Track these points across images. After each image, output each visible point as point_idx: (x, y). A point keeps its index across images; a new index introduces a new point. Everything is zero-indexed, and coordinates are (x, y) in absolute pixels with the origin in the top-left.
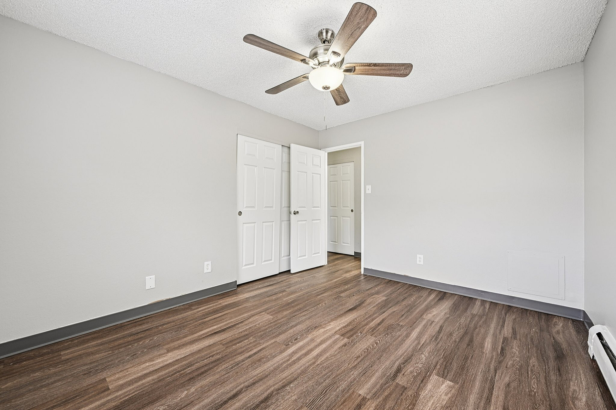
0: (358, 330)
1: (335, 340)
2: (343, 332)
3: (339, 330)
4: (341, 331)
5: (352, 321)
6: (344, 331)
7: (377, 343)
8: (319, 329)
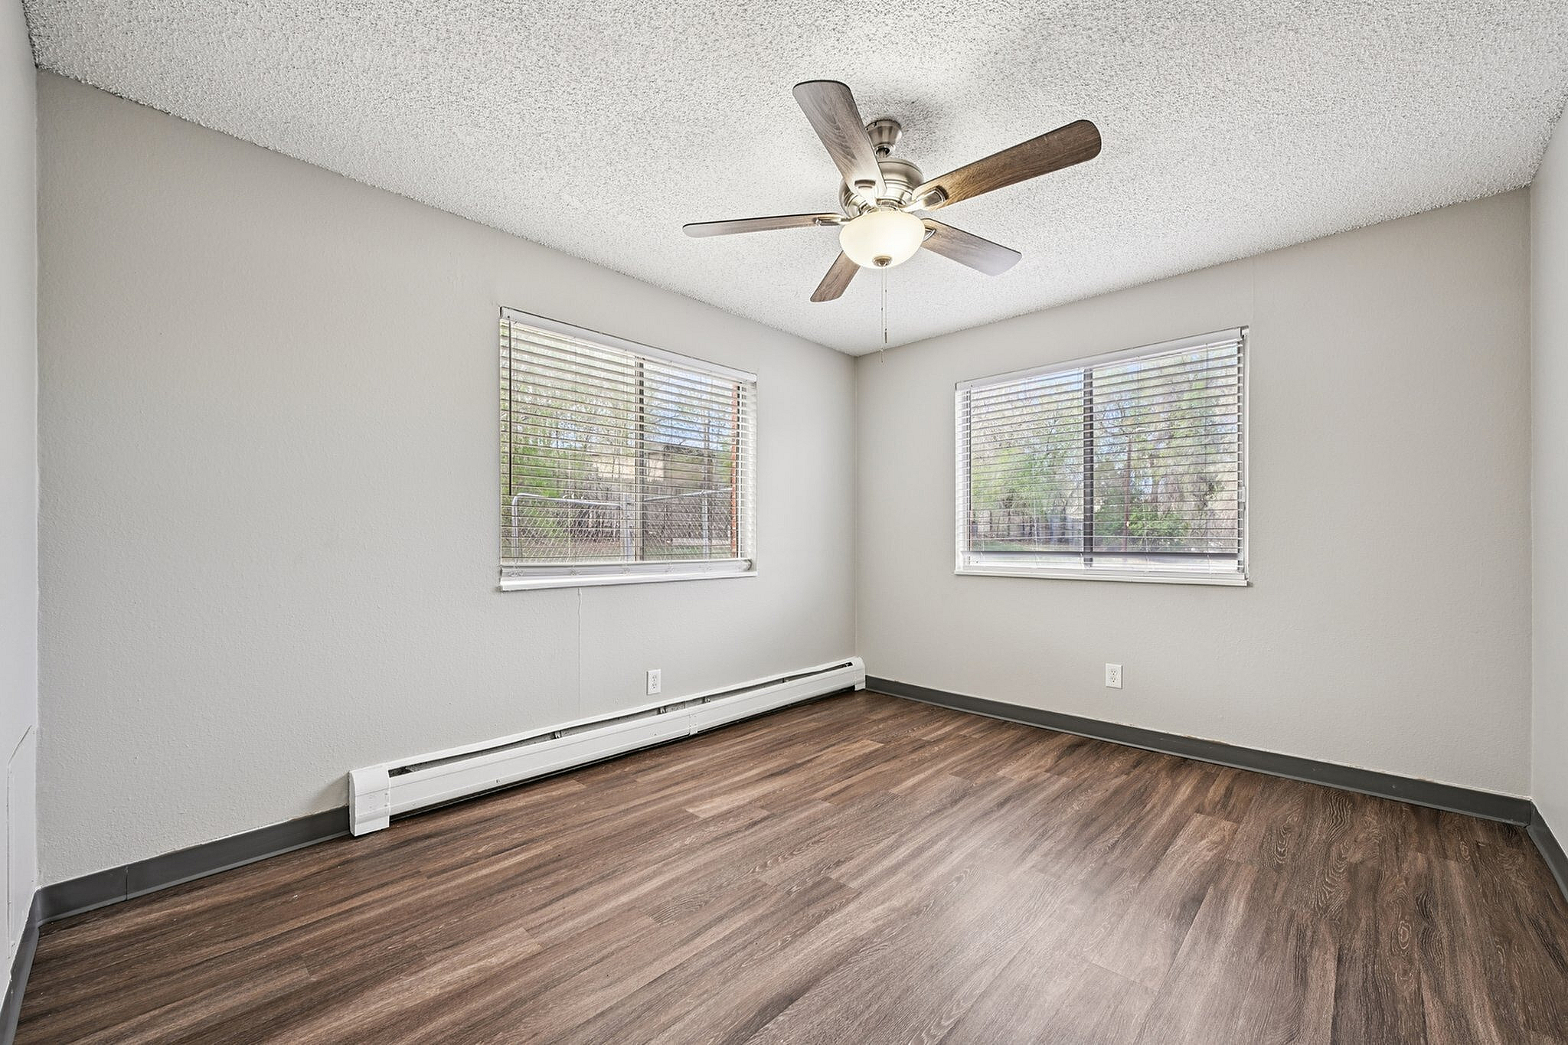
0: (794, 901)
1: (861, 875)
2: (838, 896)
3: (848, 902)
4: (842, 898)
5: (802, 934)
6: (833, 901)
7: (765, 865)
8: (906, 905)
